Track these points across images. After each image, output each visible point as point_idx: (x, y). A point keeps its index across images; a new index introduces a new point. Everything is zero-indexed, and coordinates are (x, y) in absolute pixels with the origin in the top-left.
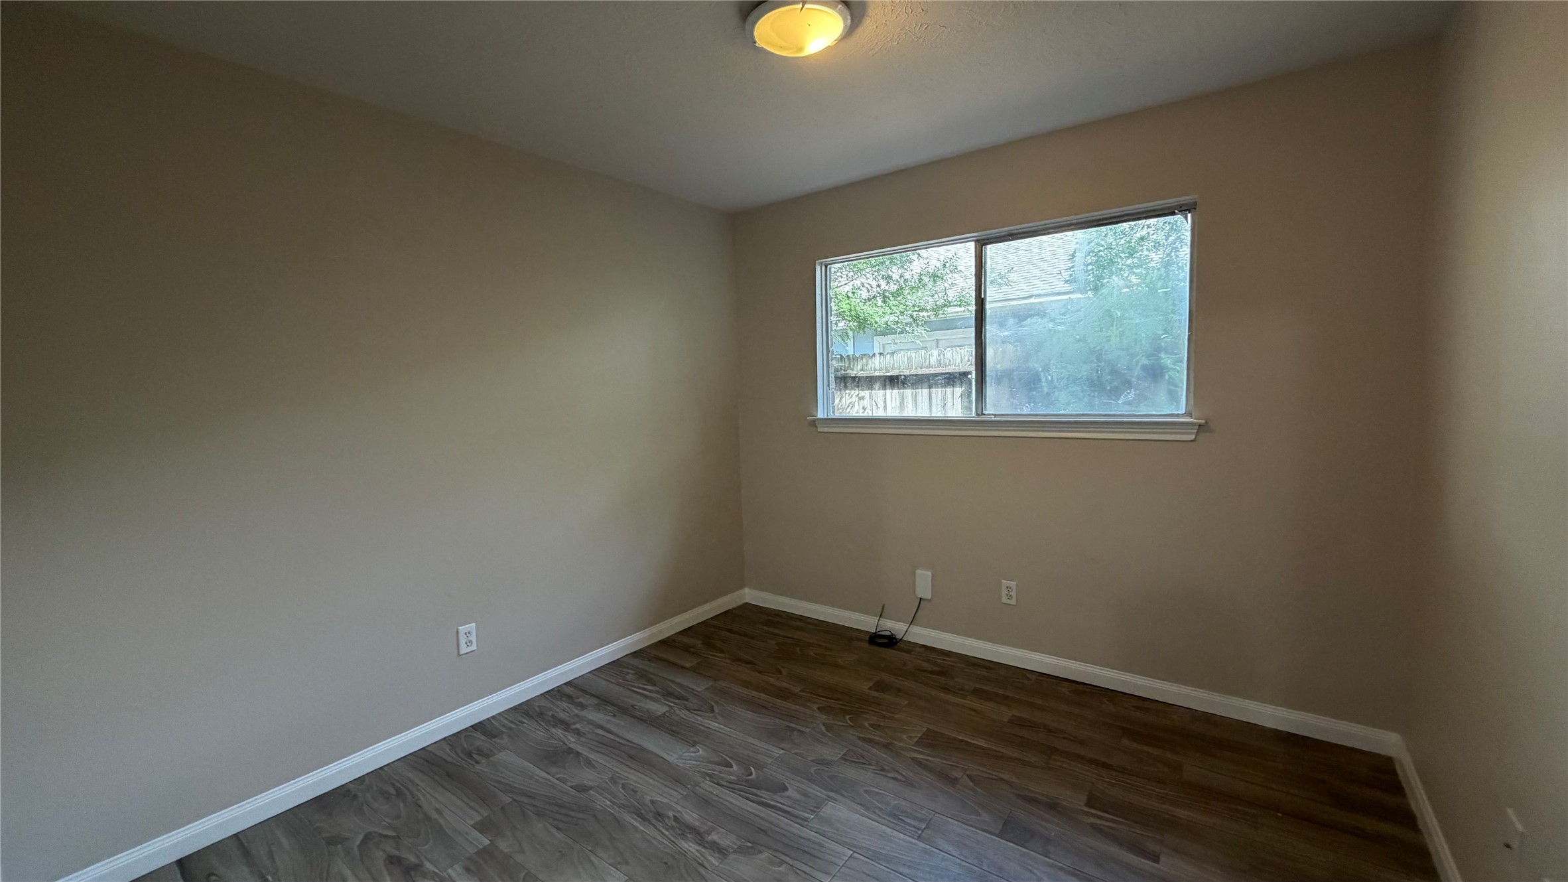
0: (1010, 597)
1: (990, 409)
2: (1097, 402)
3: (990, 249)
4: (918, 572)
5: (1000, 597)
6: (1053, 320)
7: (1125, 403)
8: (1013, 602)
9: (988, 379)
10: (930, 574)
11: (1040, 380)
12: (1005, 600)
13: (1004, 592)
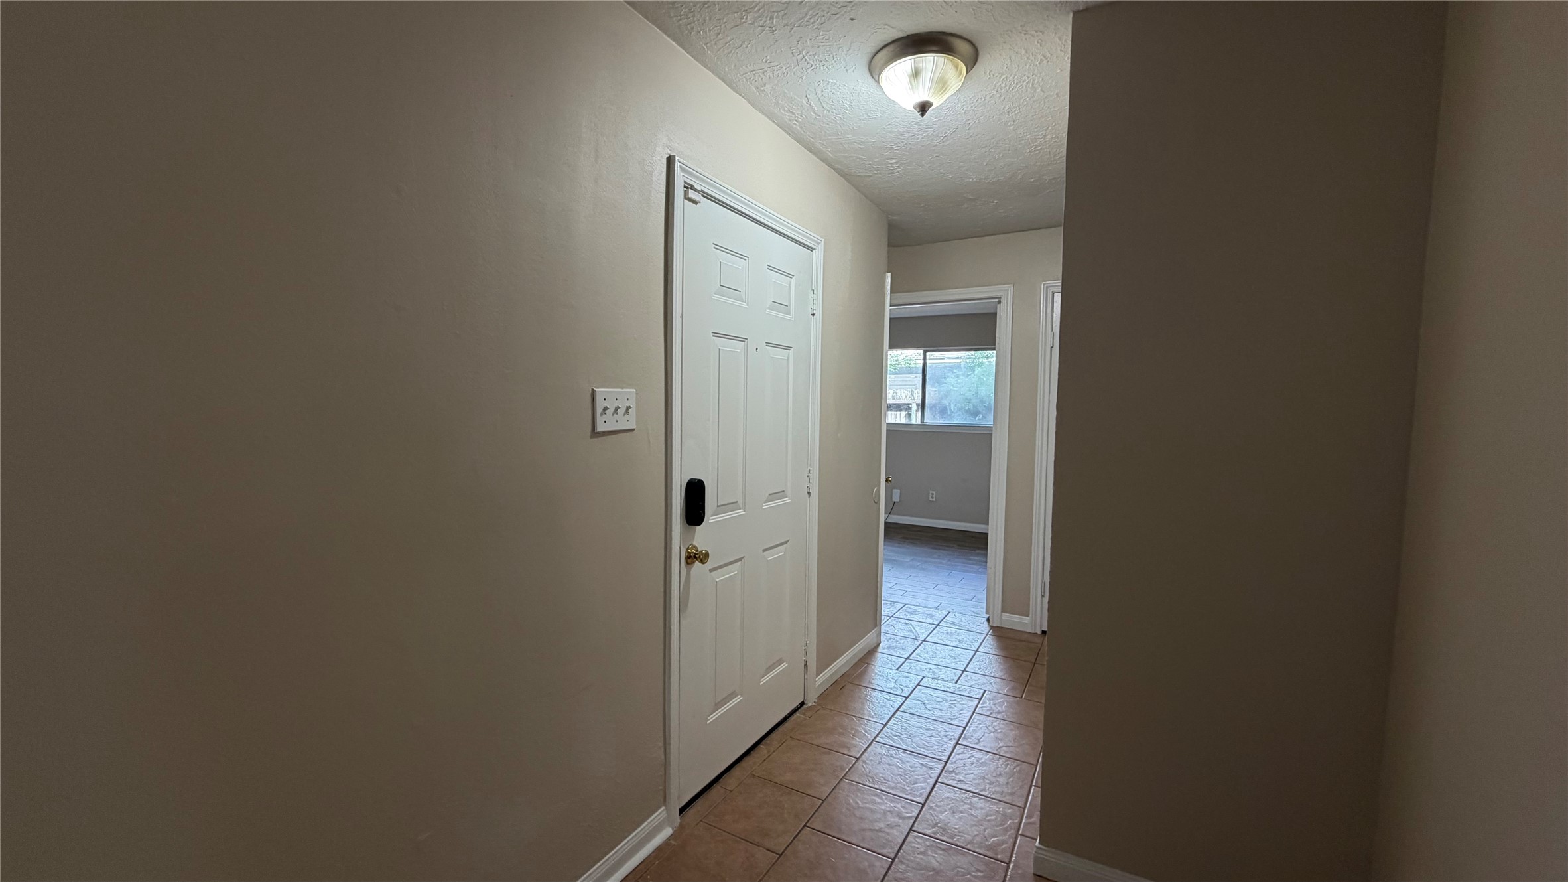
0: (932, 498)
1: (927, 421)
2: (968, 419)
3: (928, 354)
4: (895, 491)
5: (929, 498)
6: (953, 385)
7: (979, 419)
8: (934, 500)
9: (926, 408)
10: (899, 491)
11: (947, 410)
12: (931, 499)
13: (931, 495)
